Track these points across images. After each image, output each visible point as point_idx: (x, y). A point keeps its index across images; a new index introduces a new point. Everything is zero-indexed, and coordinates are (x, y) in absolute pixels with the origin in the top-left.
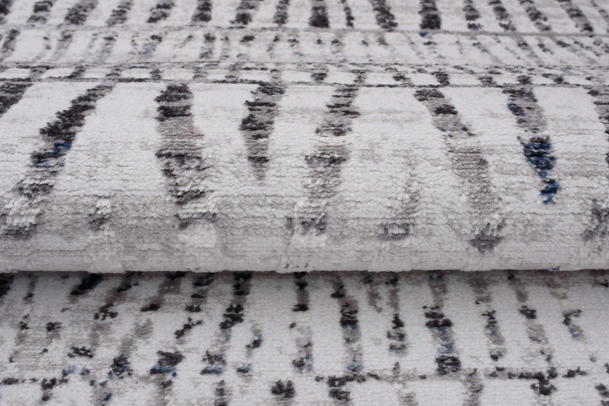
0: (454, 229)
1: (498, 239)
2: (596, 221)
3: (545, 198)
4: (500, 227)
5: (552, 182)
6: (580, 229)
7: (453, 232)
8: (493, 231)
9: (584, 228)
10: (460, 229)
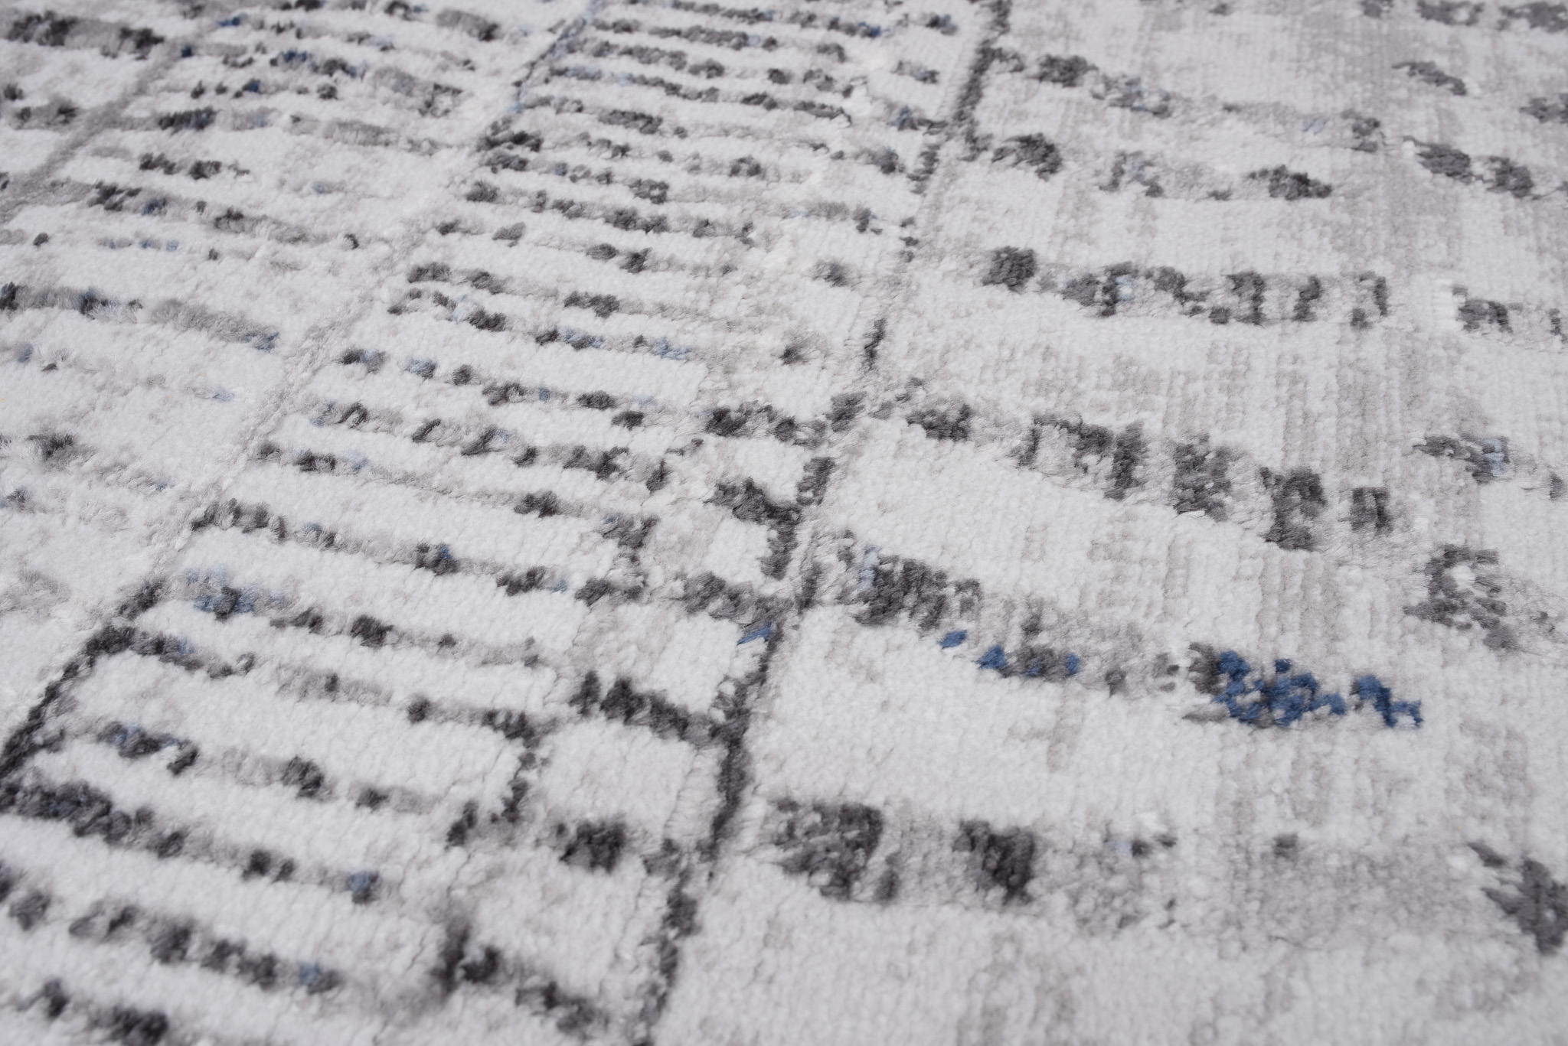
0: (1504, 997)
1: (1530, 867)
2: (1461, 618)
3: (1405, 720)
4: (1492, 860)
5: (1358, 688)
6: (1483, 659)
7: (1516, 1001)
8: (1503, 882)
9: (1482, 650)
10: (1505, 978)
